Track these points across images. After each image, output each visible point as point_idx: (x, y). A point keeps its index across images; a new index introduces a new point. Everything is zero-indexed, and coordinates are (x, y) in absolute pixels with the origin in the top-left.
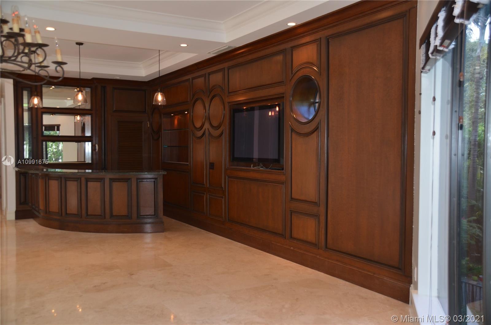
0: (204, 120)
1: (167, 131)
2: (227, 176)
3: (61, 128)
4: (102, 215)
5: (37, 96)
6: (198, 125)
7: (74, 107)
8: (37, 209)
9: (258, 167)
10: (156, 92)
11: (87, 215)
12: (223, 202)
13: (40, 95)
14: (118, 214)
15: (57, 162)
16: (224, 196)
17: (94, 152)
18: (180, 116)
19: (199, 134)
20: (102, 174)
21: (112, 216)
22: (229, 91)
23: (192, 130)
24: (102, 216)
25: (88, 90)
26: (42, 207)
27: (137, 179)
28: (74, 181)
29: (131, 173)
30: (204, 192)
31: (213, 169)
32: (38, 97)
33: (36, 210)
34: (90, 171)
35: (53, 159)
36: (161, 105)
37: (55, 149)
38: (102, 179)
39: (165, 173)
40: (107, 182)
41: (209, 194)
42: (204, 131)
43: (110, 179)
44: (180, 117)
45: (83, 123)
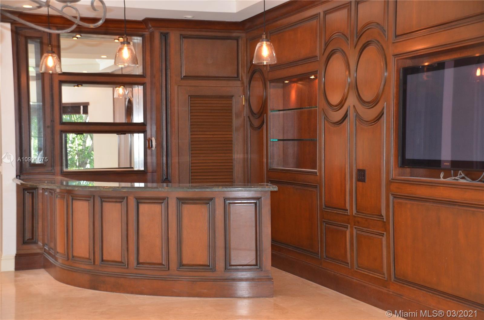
0: (346, 91)
1: (278, 112)
2: (392, 194)
3: (90, 108)
4: (164, 263)
5: (53, 52)
6: (335, 99)
7: (113, 72)
8: (52, 252)
9: (454, 178)
10: (258, 42)
11: (138, 263)
12: (384, 243)
13: (57, 51)
14: (192, 263)
15: (82, 168)
16: (385, 233)
17: (149, 151)
18: (302, 84)
19: (337, 116)
20: (163, 190)
21: (181, 265)
22: (397, 34)
23: (323, 109)
24: (163, 265)
25: (138, 40)
26: (60, 248)
27: (225, 199)
28: (116, 202)
29: (216, 189)
30: (348, 225)
31: (363, 181)
32: (54, 55)
33: (50, 254)
34: (142, 185)
35: (76, 164)
36: (266, 65)
37: (79, 145)
38: (163, 199)
39: (275, 188)
40: (173, 204)
41: (355, 228)
42: (347, 111)
43: (179, 199)
44: (301, 86)
45: (127, 100)
